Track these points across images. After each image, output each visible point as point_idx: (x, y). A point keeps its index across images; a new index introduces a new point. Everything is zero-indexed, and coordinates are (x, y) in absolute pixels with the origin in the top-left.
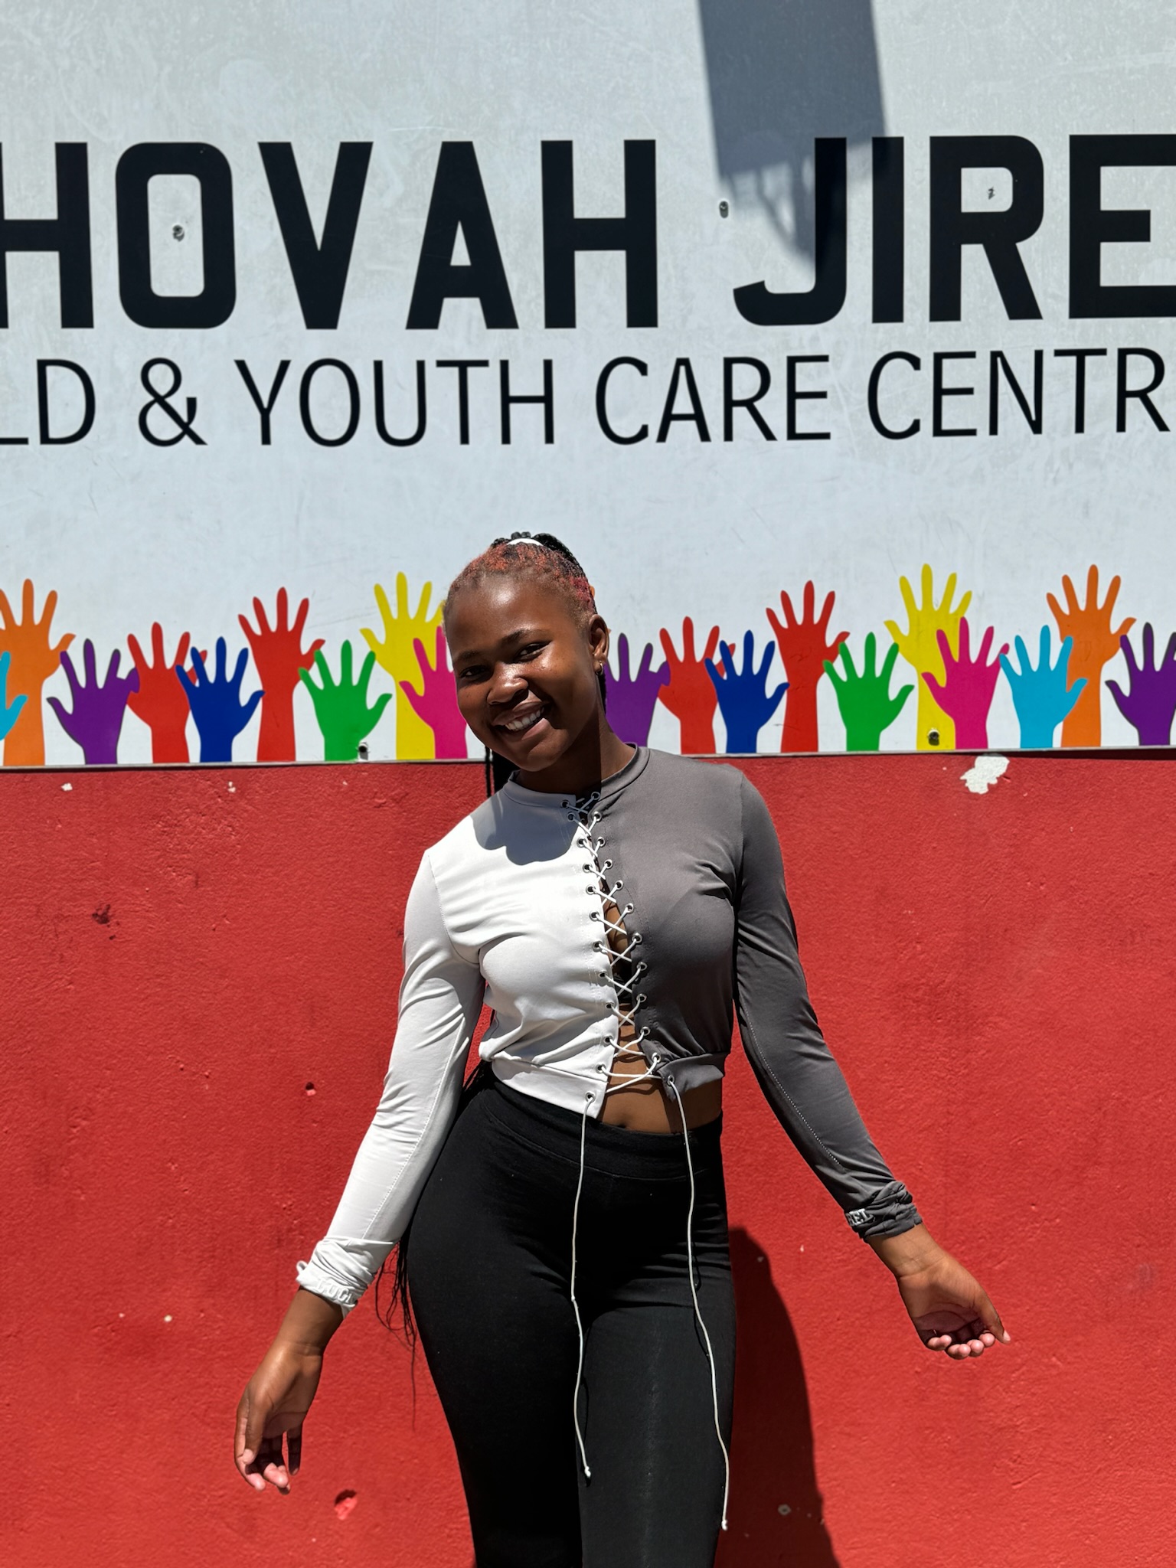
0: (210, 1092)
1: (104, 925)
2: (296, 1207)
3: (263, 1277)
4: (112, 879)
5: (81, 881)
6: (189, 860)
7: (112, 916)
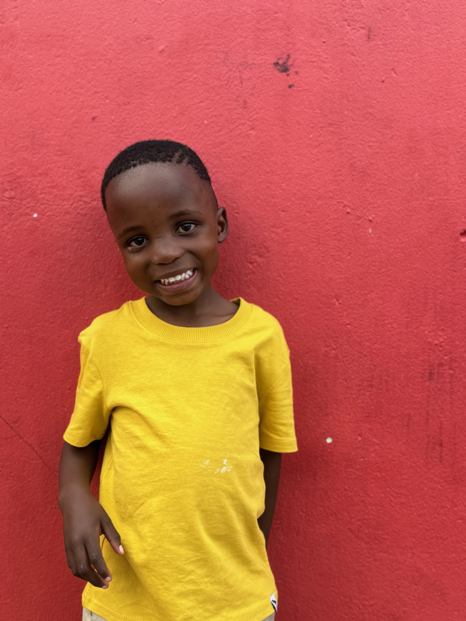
0: (373, 235)
1: (284, 74)
2: (446, 344)
3: (415, 406)
4: (292, 30)
5: (264, 31)
6: (363, 14)
7: (291, 66)
